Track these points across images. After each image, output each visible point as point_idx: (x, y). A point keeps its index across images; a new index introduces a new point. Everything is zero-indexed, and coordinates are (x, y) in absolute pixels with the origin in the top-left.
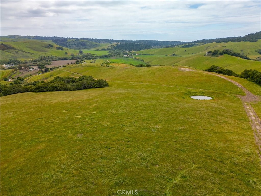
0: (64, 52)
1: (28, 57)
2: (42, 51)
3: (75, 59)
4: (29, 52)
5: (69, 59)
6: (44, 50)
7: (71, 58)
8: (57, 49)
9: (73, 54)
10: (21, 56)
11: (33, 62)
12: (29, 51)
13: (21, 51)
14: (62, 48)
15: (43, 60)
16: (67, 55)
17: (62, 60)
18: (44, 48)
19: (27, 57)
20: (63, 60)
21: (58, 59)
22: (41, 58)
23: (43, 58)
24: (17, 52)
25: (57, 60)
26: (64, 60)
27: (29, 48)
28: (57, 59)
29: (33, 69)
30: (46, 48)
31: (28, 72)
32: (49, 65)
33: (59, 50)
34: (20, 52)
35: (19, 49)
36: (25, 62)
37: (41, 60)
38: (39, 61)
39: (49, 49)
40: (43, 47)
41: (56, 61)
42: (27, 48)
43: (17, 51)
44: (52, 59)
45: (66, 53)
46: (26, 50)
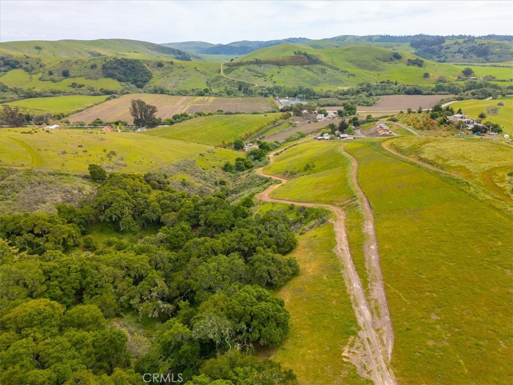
0: (422, 71)
1: (341, 81)
2: (374, 68)
3: (443, 92)
4: (346, 72)
5: (425, 92)
6: (379, 66)
7: (433, 90)
8: (408, 65)
9: (444, 78)
10: (328, 79)
11: (339, 96)
12: (347, 70)
13: (332, 68)
14: (421, 62)
15: (363, 91)
16: (427, 79)
17: (408, 93)
18: (379, 61)
19: (339, 82)
20: (410, 94)
21: (398, 92)
22: (359, 87)
23: (365, 86)
24: (323, 71)
25: (395, 94)
26: (413, 94)
27: (351, 61)
28: (397, 90)
29: (325, 116)
30: (384, 61)
31: (309, 123)
32: (368, 106)
33: (412, 67)
34: (329, 71)
35: (330, 64)
36: (324, 95)
37: (358, 92)
38: (353, 95)
39: (391, 65)
40: (379, 59)
41: (391, 94)
42: (347, 61)
43: (326, 67)
44: (385, 89)
45: (426, 75)
46: (342, 66)
